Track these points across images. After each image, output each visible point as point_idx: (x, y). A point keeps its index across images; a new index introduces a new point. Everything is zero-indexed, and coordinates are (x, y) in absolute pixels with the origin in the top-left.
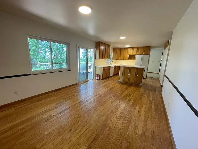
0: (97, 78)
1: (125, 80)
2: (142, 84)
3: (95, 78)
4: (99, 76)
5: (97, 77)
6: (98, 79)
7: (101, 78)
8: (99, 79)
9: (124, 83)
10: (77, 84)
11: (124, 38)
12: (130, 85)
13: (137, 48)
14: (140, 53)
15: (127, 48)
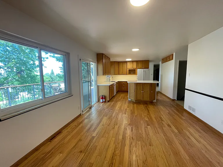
0: (101, 100)
1: (138, 99)
2: (155, 101)
3: (99, 101)
4: (104, 97)
5: (102, 98)
6: (103, 102)
7: (108, 99)
8: (105, 102)
9: (138, 102)
10: (80, 115)
11: (137, 50)
12: (145, 103)
13: (137, 62)
14: (140, 68)
15: (126, 62)
